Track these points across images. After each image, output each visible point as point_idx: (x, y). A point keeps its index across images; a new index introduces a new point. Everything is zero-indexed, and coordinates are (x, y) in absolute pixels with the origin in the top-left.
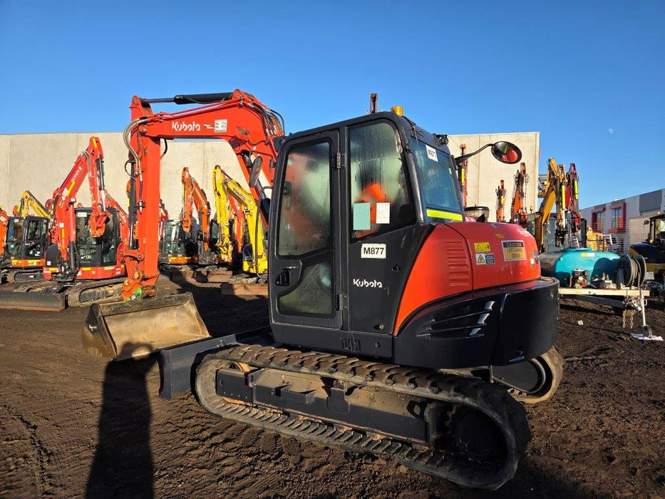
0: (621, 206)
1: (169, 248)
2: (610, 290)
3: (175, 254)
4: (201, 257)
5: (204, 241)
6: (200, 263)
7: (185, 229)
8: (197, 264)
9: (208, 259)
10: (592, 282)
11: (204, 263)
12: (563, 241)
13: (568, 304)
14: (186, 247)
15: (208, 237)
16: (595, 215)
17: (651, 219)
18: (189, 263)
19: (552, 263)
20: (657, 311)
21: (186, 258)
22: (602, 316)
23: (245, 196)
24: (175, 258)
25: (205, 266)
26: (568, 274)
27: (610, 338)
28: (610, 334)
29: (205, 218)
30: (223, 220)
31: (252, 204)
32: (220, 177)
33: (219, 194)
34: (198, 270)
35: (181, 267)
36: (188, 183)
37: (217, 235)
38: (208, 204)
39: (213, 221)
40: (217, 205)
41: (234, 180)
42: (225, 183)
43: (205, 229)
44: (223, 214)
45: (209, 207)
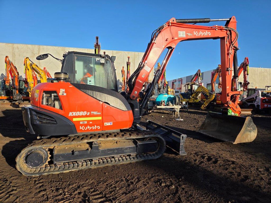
0: (181, 80)
2: (171, 106)
3: (1, 95)
4: (14, 97)
5: (16, 90)
6: (14, 99)
7: (7, 84)
8: (13, 100)
9: (18, 97)
10: (166, 104)
11: (16, 99)
12: (160, 91)
13: (161, 112)
14: (6, 92)
15: (18, 87)
16: (173, 83)
17: (186, 85)
18: (7, 99)
19: (156, 98)
20: (184, 113)
21: (6, 97)
22: (169, 115)
23: (40, 71)
25: (17, 100)
26: (160, 102)
27: (170, 120)
28: (170, 119)
29: (16, 79)
30: (30, 81)
31: (43, 74)
32: (29, 62)
33: (28, 70)
34: (13, 102)
35: (3, 101)
36: (8, 63)
37: (22, 87)
38: (18, 73)
39: (20, 81)
40: (28, 74)
41: (35, 63)
42: (31, 65)
43: (17, 84)
44: (31, 78)
45: (18, 74)
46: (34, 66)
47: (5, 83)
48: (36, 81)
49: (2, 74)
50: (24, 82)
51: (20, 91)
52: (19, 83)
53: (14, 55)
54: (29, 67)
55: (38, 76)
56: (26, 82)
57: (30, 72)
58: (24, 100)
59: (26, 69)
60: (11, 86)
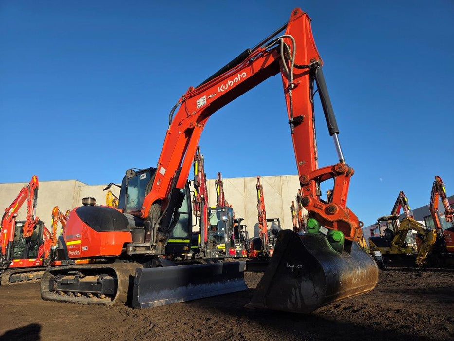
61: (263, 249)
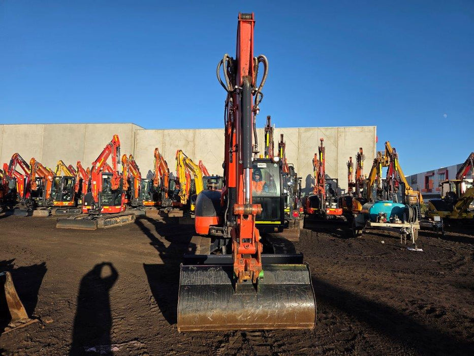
1: (143, 196)
3: (147, 200)
4: (163, 202)
5: (166, 192)
6: (162, 206)
7: (155, 185)
9: (167, 203)
11: (165, 205)
12: (381, 196)
14: (154, 196)
15: (167, 189)
17: (443, 184)
18: (155, 206)
21: (153, 202)
23: (194, 166)
24: (147, 202)
25: (165, 207)
29: (166, 178)
30: (183, 181)
31: (197, 171)
32: (182, 157)
33: (181, 166)
34: (161, 210)
35: (150, 207)
36: (158, 157)
37: (172, 188)
38: (168, 170)
39: (170, 180)
40: (180, 172)
41: (189, 158)
42: (184, 160)
43: (166, 184)
44: (183, 178)
45: (169, 172)
46: (188, 162)
47: (153, 184)
48: (189, 180)
49: (150, 171)
50: (174, 182)
51: (170, 193)
52: (169, 182)
53: (164, 144)
54: (182, 163)
55: (192, 173)
56: (177, 182)
57: (183, 170)
58: (174, 207)
59: (178, 165)
60: (159, 188)
61: (321, 208)
